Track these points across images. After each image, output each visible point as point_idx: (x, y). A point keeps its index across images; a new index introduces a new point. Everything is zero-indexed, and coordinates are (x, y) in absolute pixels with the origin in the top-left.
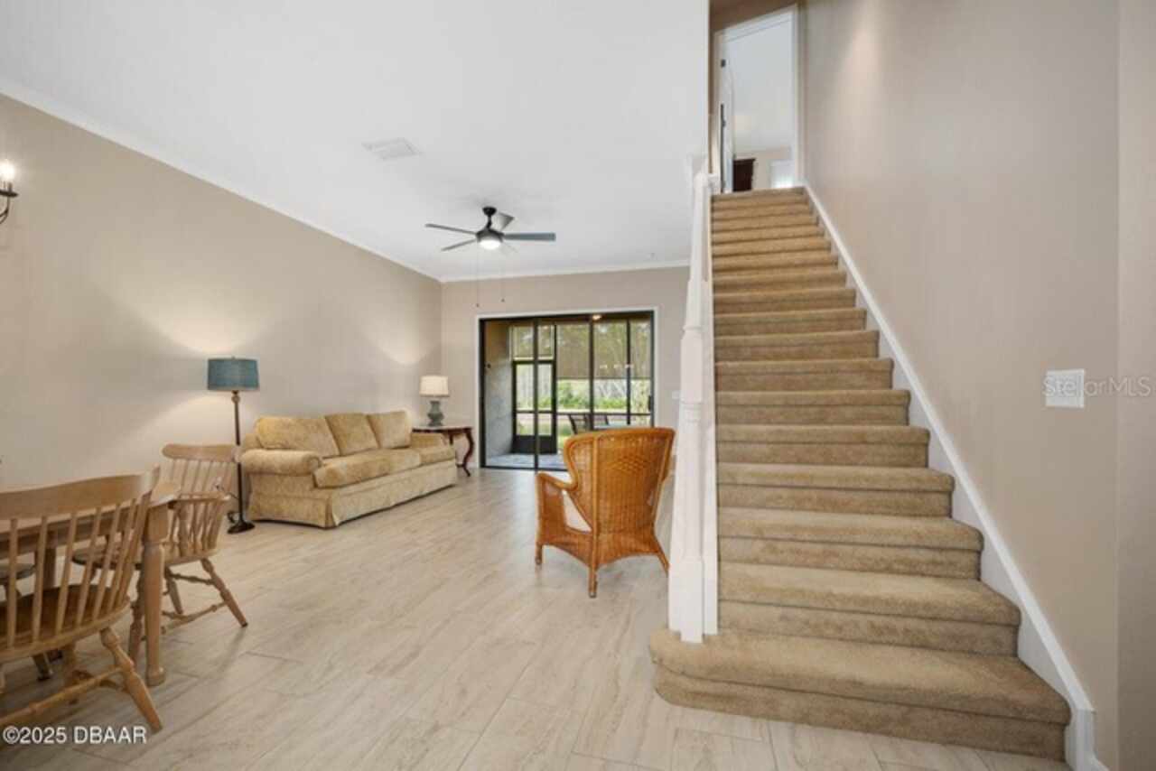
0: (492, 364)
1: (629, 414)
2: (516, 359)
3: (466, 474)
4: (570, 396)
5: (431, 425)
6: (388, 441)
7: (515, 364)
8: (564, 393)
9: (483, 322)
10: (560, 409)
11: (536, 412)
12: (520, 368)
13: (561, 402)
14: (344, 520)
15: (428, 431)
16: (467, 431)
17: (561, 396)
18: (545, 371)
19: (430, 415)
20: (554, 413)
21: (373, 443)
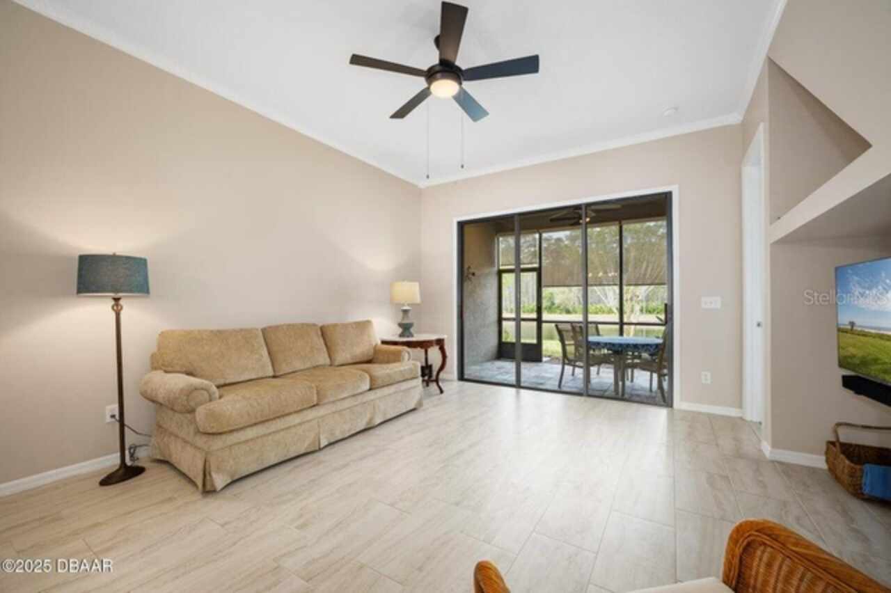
0: (477, 273)
1: (622, 324)
2: (501, 268)
3: (438, 391)
4: (553, 304)
5: (401, 335)
6: (343, 356)
7: (500, 273)
8: (548, 301)
9: (462, 225)
10: (546, 316)
11: (518, 320)
12: (505, 276)
13: (546, 308)
14: (236, 477)
15: (395, 343)
16: (440, 343)
17: (545, 303)
18: (529, 279)
19: (400, 325)
20: (539, 321)
21: (323, 359)
